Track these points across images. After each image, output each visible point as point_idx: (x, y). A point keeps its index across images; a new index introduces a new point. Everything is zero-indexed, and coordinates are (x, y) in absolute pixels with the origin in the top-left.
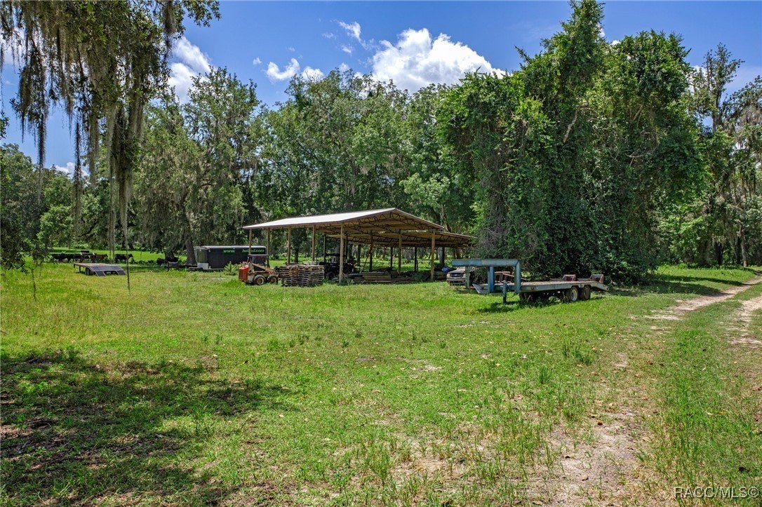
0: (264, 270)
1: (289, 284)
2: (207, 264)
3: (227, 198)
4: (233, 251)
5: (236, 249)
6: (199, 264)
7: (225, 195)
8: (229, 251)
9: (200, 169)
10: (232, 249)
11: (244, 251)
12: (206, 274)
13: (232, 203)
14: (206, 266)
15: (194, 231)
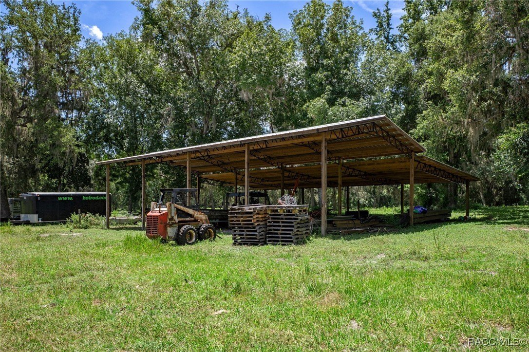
0: (191, 216)
1: (253, 242)
2: (36, 216)
3: (56, 133)
4: (71, 199)
5: (74, 196)
6: (22, 216)
7: (53, 130)
8: (65, 199)
9: (15, 100)
10: (69, 196)
11: (84, 198)
12: (34, 229)
13: (64, 140)
14: (34, 218)
15: (9, 177)
